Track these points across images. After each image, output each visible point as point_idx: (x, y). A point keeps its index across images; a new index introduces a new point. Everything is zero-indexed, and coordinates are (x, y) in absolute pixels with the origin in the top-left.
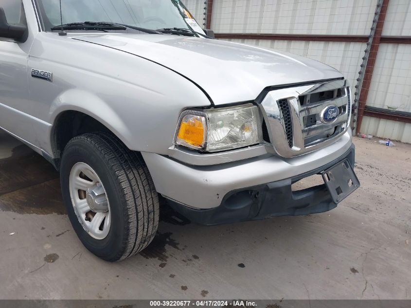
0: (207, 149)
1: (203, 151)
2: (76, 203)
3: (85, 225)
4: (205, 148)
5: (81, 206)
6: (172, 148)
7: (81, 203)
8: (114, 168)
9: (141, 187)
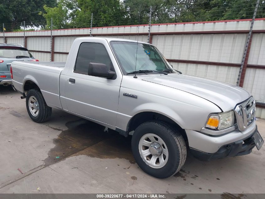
0: (218, 129)
1: (216, 129)
2: (141, 152)
3: (147, 163)
4: (217, 128)
5: (144, 153)
6: (203, 128)
7: (144, 152)
8: (173, 136)
9: (182, 144)
